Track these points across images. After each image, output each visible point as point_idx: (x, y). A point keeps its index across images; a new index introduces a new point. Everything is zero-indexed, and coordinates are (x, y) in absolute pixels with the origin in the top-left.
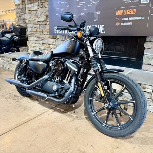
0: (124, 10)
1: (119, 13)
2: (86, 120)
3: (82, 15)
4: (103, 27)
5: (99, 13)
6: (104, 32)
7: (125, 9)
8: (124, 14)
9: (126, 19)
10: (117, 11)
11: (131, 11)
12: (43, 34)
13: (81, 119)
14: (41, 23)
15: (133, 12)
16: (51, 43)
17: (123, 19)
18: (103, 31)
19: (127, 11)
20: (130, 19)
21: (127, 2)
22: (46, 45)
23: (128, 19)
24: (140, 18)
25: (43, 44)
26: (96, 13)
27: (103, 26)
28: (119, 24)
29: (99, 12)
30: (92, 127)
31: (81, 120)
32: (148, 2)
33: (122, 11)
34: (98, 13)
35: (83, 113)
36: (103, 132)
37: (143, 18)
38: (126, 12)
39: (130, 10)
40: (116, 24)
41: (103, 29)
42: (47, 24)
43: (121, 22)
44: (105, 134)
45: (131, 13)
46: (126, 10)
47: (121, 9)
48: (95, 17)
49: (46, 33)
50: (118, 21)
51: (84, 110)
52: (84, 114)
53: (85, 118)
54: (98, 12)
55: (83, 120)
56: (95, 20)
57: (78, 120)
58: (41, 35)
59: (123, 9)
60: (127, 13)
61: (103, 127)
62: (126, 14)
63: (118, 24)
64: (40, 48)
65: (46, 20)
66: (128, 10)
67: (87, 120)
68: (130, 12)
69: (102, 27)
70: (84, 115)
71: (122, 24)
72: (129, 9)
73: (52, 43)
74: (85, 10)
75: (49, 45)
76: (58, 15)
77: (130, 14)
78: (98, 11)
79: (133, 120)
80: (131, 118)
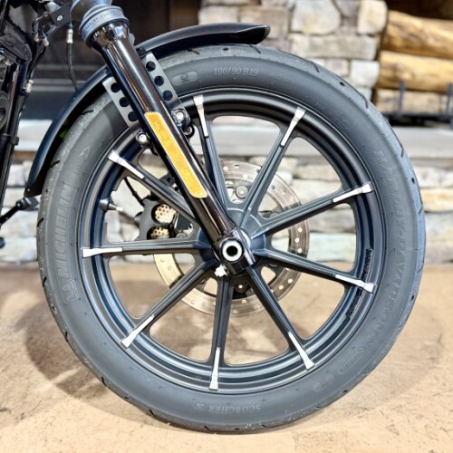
2: (74, 403)
13: (34, 411)
30: (135, 424)
31: (41, 416)
35: (31, 367)
36: (223, 424)
44: (238, 431)
51: (24, 349)
52: (42, 369)
53: (59, 393)
55: (51, 413)
57: (22, 424)
61: (213, 392)
67: (79, 397)
70: (38, 376)
79: (377, 289)
80: (359, 283)
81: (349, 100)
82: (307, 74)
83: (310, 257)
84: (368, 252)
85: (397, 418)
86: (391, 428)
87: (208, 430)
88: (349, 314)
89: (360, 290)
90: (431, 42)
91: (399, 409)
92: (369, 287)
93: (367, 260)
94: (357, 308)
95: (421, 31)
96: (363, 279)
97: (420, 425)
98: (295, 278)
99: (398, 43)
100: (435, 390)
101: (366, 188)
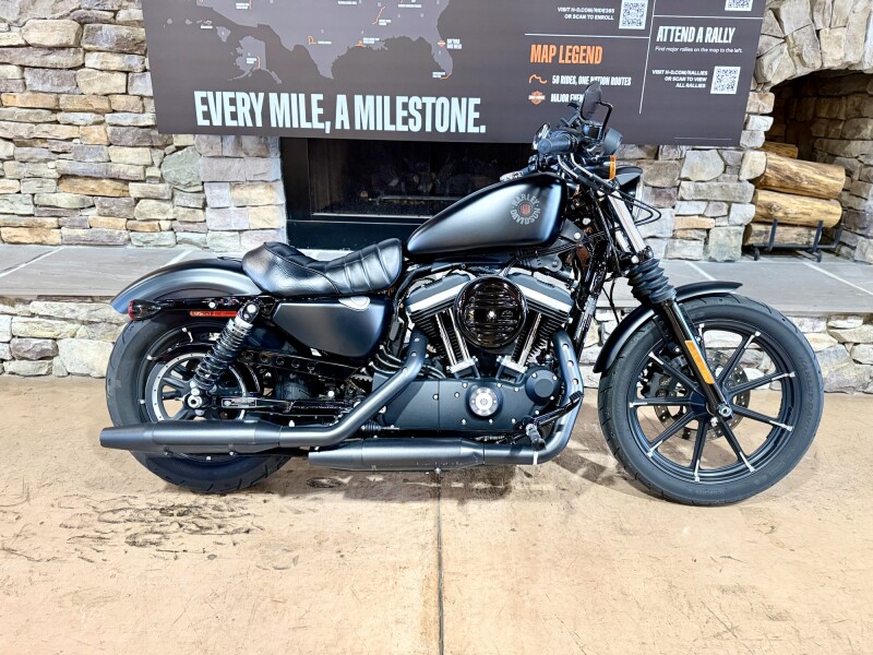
0: (562, 47)
1: (540, 54)
3: (369, 47)
4: (476, 105)
5: (454, 44)
6: (483, 129)
7: (566, 42)
8: (561, 61)
9: (567, 80)
10: (533, 46)
11: (585, 51)
12: (57, 122)
13: (581, 490)
14: (34, 59)
15: (594, 55)
16: (133, 172)
17: (556, 80)
18: (477, 123)
19: (571, 51)
20: (584, 80)
21: (569, 16)
22: (92, 185)
23: (577, 80)
24: (616, 81)
25: (64, 177)
26: (442, 43)
27: (478, 101)
28: (543, 98)
29: (458, 41)
31: (588, 494)
32: (643, 27)
33: (554, 47)
34: (449, 47)
37: (627, 81)
38: (568, 54)
39: (583, 47)
40: (531, 97)
41: (477, 115)
42: (83, 66)
43: (549, 89)
45: (584, 58)
46: (568, 47)
47: (549, 42)
48: (436, 59)
49: (91, 117)
50: (536, 87)
52: (562, 466)
53: (586, 481)
54: (449, 41)
56: (437, 75)
58: (46, 127)
59: (558, 42)
60: (570, 58)
62: (567, 61)
63: (536, 98)
64: (44, 199)
65: (78, 45)
66: (576, 47)
68: (582, 54)
69: (471, 108)
70: (565, 471)
71: (555, 98)
72: (580, 42)
73: (140, 169)
74: (383, 22)
75: (119, 185)
76: (214, 31)
77: (582, 62)
78: (451, 38)
79: (794, 431)
80: (783, 425)
81: (787, 329)
82: (764, 314)
83: (749, 408)
84: (790, 409)
85: (796, 502)
86: (794, 507)
87: (694, 504)
88: (776, 442)
89: (783, 430)
90: (805, 184)
91: (796, 497)
92: (789, 428)
93: (789, 414)
94: (782, 439)
95: (797, 174)
96: (786, 423)
97: (811, 506)
98: (740, 419)
99: (774, 183)
100: (817, 488)
101: (792, 375)
